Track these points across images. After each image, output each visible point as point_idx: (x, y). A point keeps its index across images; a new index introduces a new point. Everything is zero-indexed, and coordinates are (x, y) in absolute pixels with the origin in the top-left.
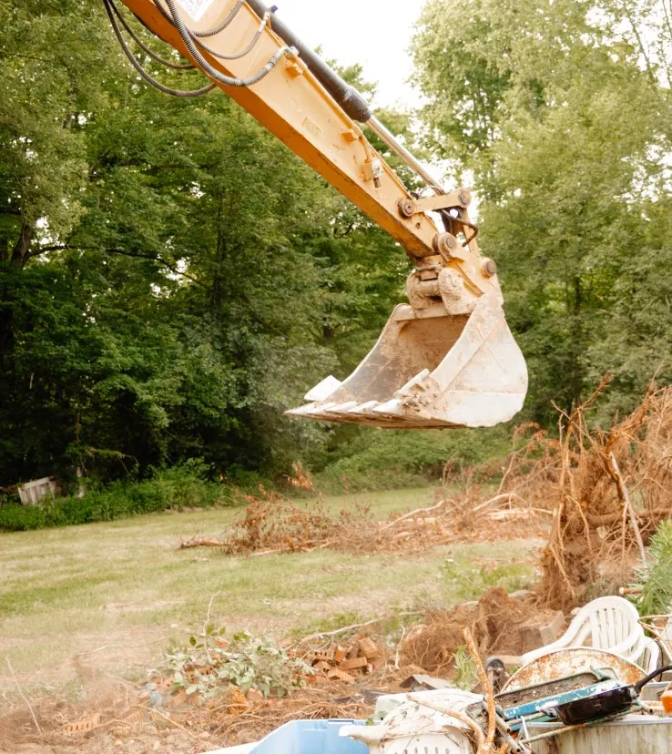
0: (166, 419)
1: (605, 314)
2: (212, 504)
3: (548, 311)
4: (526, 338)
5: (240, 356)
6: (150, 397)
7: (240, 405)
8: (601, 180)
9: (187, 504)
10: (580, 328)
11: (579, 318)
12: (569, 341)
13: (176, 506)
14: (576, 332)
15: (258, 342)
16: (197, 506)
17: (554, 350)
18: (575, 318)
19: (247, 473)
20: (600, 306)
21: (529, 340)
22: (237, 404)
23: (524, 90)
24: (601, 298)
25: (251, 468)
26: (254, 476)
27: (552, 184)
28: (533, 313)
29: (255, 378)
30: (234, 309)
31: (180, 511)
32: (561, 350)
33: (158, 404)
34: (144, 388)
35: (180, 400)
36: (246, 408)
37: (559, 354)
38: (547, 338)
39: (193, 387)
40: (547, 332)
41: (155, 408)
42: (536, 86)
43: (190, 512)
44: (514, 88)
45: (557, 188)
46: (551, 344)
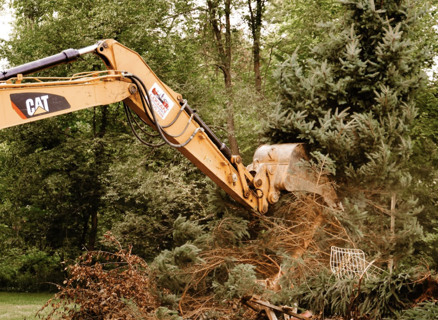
1: (127, 139)
3: (74, 131)
4: (52, 154)
8: (137, 12)
10: (103, 150)
11: (103, 140)
12: (92, 161)
14: (99, 152)
17: (77, 167)
18: (99, 140)
20: (124, 130)
21: (55, 157)
27: (90, 10)
28: (60, 133)
32: (84, 169)
37: (81, 172)
38: (72, 156)
40: (72, 151)
45: (95, 14)
46: (75, 162)
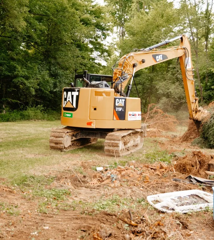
0: (34, 92)
2: (44, 119)
5: (54, 75)
6: (30, 85)
7: (55, 90)
9: (37, 119)
13: (34, 119)
15: (60, 72)
16: (40, 120)
17: (146, 83)
19: (53, 111)
22: (54, 90)
23: (137, 4)
24: (158, 69)
25: (54, 110)
26: (55, 112)
29: (59, 83)
30: (53, 61)
31: (35, 121)
33: (32, 87)
34: (28, 82)
35: (38, 87)
36: (56, 92)
39: (42, 83)
41: (31, 89)
42: (141, 5)
43: (37, 121)
44: (134, 3)
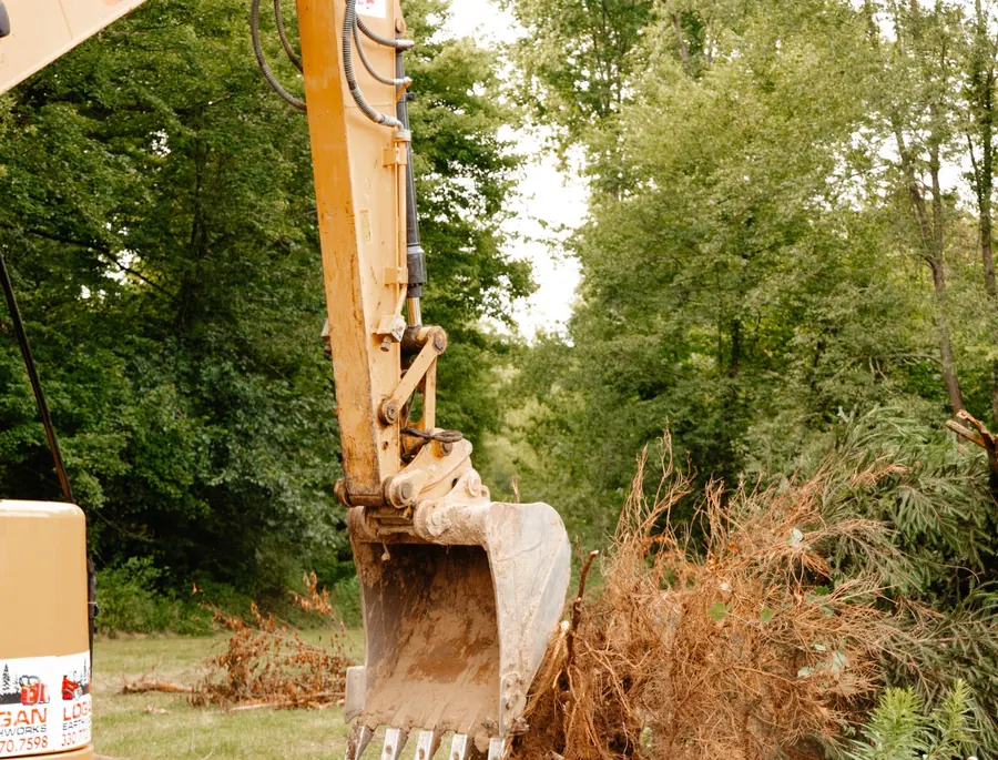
0: (99, 496)
1: (775, 379)
2: (161, 628)
3: (686, 368)
4: (654, 407)
5: (218, 407)
6: (77, 461)
7: (215, 482)
8: (783, 177)
9: (123, 627)
10: (736, 397)
11: (735, 382)
12: (716, 415)
13: (107, 630)
14: (729, 404)
15: (249, 387)
16: (139, 632)
17: (695, 427)
18: (730, 381)
19: (216, 585)
20: (768, 365)
21: (658, 411)
22: (210, 479)
23: (673, 26)
24: (770, 354)
25: (221, 578)
26: (228, 591)
27: (708, 175)
28: (666, 370)
29: (240, 442)
30: (213, 333)
31: (112, 636)
32: (706, 429)
33: (90, 471)
34: (69, 446)
35: (123, 468)
36: (223, 487)
37: (700, 435)
38: (686, 410)
39: (144, 449)
40: (686, 400)
41: (85, 478)
42: (692, 24)
43: (127, 640)
44: (658, 23)
45: (716, 183)
46: (691, 419)
